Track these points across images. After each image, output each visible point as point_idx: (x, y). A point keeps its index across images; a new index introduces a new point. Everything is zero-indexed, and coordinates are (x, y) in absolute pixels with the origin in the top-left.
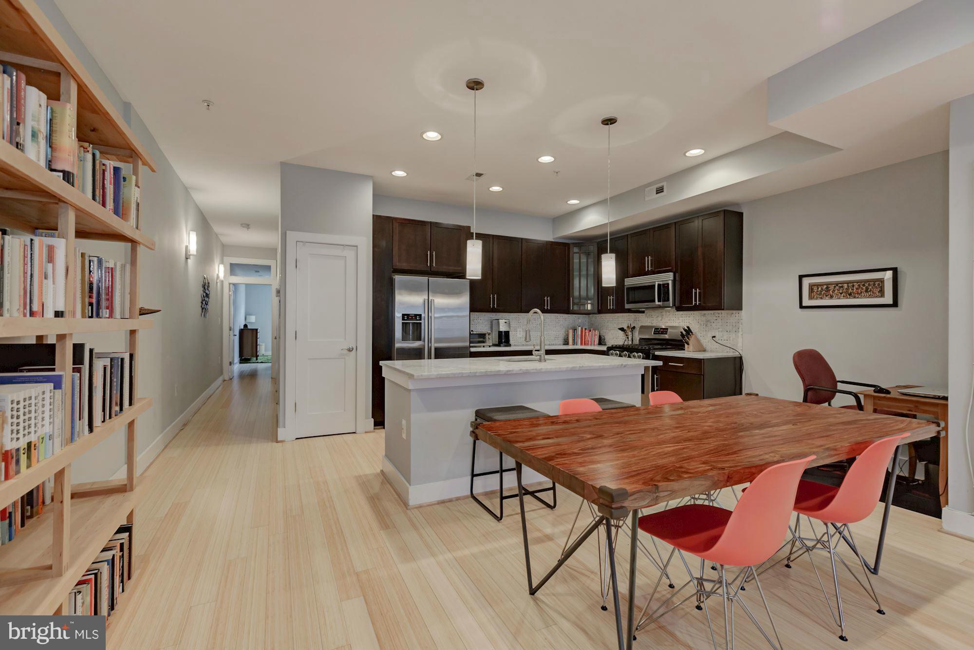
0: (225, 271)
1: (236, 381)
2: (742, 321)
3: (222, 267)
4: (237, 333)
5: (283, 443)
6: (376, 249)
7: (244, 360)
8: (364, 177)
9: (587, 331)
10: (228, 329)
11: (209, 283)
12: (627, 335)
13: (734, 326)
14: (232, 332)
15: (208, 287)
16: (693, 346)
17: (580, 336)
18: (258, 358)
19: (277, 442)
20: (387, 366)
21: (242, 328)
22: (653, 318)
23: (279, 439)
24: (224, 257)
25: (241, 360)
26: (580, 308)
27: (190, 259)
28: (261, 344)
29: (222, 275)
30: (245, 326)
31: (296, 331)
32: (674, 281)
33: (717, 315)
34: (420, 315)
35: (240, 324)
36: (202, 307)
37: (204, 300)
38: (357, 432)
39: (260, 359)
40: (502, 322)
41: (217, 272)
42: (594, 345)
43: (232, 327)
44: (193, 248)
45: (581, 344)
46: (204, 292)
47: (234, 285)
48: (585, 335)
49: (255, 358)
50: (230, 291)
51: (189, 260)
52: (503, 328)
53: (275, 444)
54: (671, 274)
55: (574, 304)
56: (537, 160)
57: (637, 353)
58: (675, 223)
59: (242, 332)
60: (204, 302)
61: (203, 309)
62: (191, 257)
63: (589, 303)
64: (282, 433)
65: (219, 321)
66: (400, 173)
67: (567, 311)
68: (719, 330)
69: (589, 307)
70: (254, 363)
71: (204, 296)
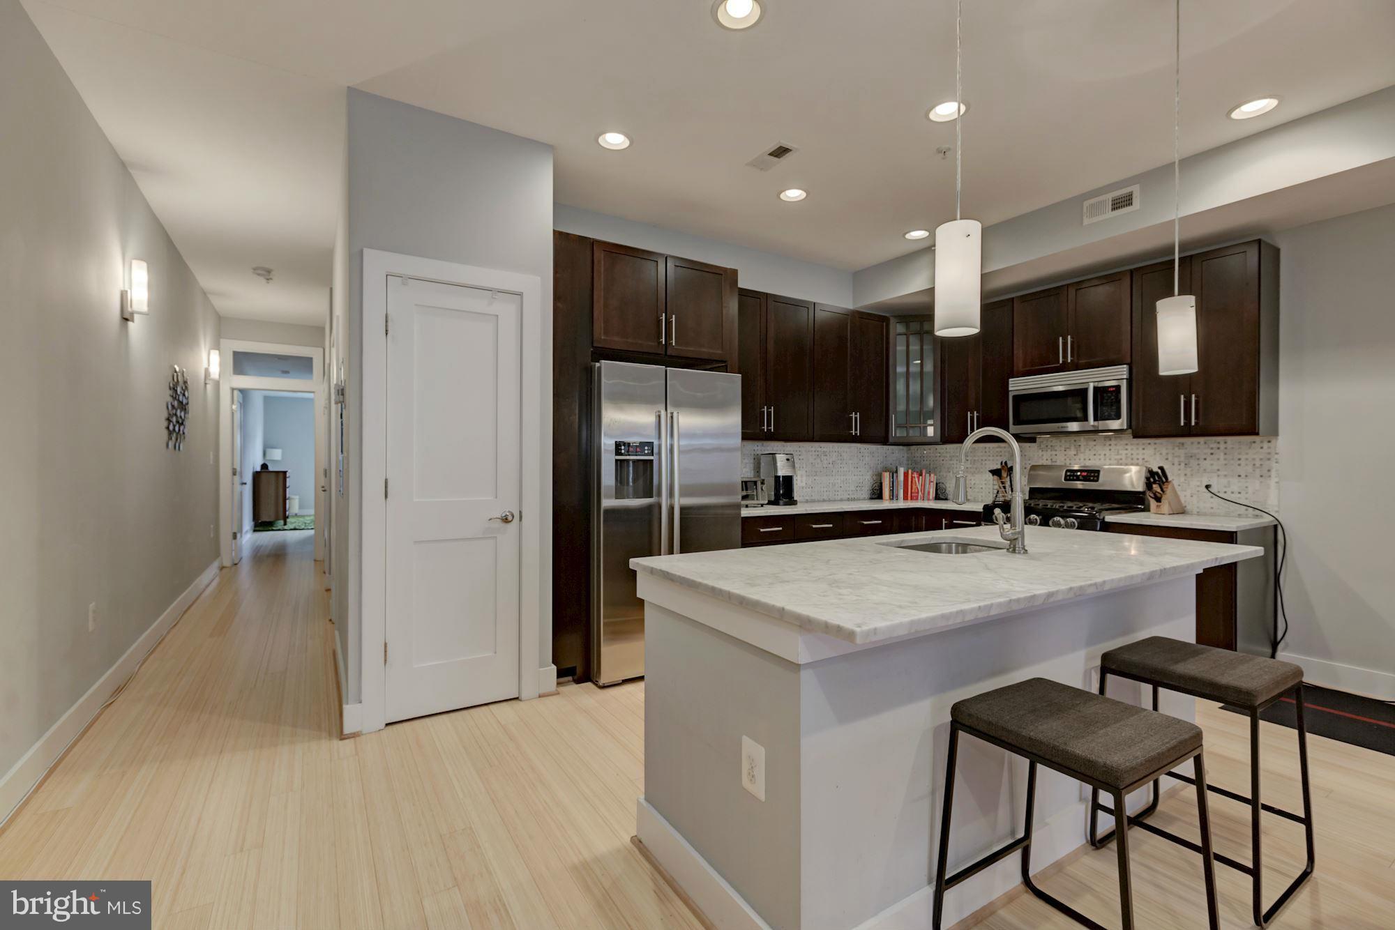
0: (221, 365)
1: (245, 568)
2: (1276, 456)
3: (215, 357)
4: (249, 479)
5: (357, 738)
6: (559, 305)
7: (261, 525)
8: (532, 146)
9: (915, 475)
10: (230, 472)
11: (185, 382)
12: (1003, 483)
13: (1258, 465)
14: (237, 478)
15: (186, 388)
16: (1169, 503)
17: (902, 484)
18: (288, 520)
19: (341, 739)
20: (645, 568)
21: (258, 469)
22: (1056, 450)
23: (347, 730)
24: (221, 340)
25: (256, 525)
26: (908, 433)
27: (133, 321)
28: (292, 497)
29: (215, 371)
30: (264, 466)
31: (386, 480)
32: (1130, 381)
33: (1215, 446)
34: (650, 444)
35: (255, 461)
36: (168, 428)
37: (176, 415)
38: (523, 696)
39: (292, 523)
40: (781, 459)
41: (205, 365)
42: (929, 500)
43: (238, 469)
44: (140, 297)
45: (905, 498)
46: (174, 398)
47: (242, 391)
48: (912, 482)
49: (282, 522)
50: (233, 402)
51: (130, 323)
52: (782, 471)
53: (337, 743)
54: (1125, 368)
55: (898, 426)
56: (927, 116)
57: (1063, 517)
58: (1132, 272)
59: (256, 476)
60: (174, 419)
61: (170, 433)
62: (136, 317)
63: (931, 425)
64: (353, 717)
65: (212, 457)
66: (615, 140)
67: (884, 440)
68: (1219, 473)
69: (930, 431)
70: (279, 530)
71: (173, 406)
